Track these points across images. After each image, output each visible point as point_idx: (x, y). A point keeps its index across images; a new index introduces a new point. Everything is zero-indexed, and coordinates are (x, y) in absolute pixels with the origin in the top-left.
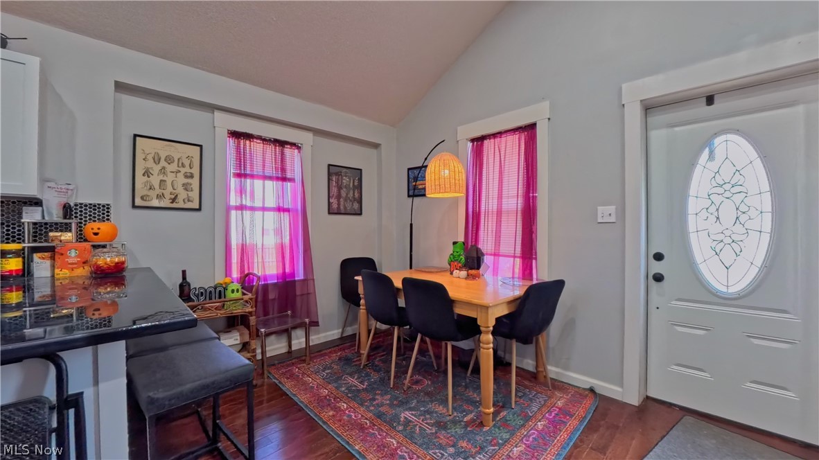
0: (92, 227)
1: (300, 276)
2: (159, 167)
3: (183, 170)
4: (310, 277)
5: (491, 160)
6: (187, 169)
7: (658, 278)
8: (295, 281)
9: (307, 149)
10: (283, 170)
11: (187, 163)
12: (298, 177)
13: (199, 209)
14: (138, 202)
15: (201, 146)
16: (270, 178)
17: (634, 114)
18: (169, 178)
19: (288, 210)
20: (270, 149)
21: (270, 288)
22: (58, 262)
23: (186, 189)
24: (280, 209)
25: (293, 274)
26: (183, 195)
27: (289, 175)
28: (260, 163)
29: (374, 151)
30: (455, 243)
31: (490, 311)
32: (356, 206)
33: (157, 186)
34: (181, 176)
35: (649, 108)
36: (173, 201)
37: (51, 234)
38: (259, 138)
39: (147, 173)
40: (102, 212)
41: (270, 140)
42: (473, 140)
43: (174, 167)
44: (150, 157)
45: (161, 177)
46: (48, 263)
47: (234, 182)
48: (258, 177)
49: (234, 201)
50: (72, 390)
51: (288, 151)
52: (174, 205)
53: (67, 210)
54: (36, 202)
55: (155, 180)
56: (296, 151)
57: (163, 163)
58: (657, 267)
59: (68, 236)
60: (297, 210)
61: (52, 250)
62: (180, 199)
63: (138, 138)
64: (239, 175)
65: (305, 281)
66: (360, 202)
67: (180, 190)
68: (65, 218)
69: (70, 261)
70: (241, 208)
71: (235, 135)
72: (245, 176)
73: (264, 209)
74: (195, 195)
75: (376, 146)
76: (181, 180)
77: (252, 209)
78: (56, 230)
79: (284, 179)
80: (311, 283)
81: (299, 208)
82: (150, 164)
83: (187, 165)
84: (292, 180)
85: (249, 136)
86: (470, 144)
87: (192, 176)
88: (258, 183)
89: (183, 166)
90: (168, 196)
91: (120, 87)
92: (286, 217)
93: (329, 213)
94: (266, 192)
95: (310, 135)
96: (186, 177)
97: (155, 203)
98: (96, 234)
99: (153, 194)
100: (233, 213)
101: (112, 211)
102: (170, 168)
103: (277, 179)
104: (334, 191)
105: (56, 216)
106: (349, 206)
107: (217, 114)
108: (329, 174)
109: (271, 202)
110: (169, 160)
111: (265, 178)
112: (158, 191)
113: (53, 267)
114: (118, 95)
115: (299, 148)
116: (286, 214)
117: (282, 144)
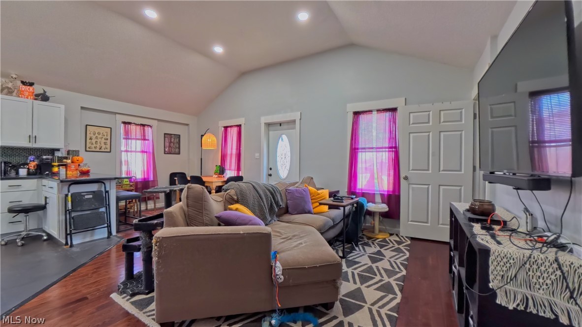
0: (76, 158)
1: (151, 178)
2: (95, 137)
3: (104, 137)
4: (156, 179)
5: (229, 137)
6: (105, 137)
7: (270, 175)
8: (149, 181)
9: (154, 127)
10: (144, 135)
11: (105, 134)
12: (150, 138)
13: (110, 152)
14: (88, 149)
15: (111, 128)
16: (138, 139)
17: (263, 126)
18: (99, 141)
19: (146, 152)
20: (138, 127)
21: (138, 183)
22: (68, 169)
23: (105, 144)
24: (143, 152)
25: (148, 178)
26: (104, 146)
27: (147, 138)
28: (134, 134)
29: (187, 127)
30: (216, 166)
31: (213, 183)
32: (177, 150)
33: (94, 143)
34: (103, 139)
35: (269, 125)
36: (100, 149)
37: (64, 160)
38: (135, 124)
39: (91, 139)
40: (77, 153)
41: (138, 125)
42: (224, 127)
43: (101, 136)
44: (92, 133)
45: (96, 140)
46: (64, 170)
47: (123, 141)
48: (134, 139)
49: (123, 148)
50: (107, 190)
51: (146, 128)
52: (101, 150)
53: (68, 152)
54: (58, 150)
55: (94, 141)
56: (150, 128)
57: (97, 135)
58: (270, 172)
59: (69, 161)
60: (150, 152)
61: (65, 165)
62: (103, 148)
63: (88, 126)
64: (126, 139)
65: (153, 181)
66: (179, 148)
67: (103, 145)
68: (68, 155)
69: (72, 169)
70: (127, 151)
71: (125, 123)
72: (129, 139)
73: (136, 152)
74: (108, 146)
75: (187, 125)
76: (103, 141)
77: (131, 151)
78: (65, 159)
79: (144, 139)
80: (156, 182)
81: (151, 151)
82: (92, 135)
83: (106, 135)
84: (148, 140)
85: (130, 123)
86: (223, 128)
87: (107, 139)
88: (134, 141)
89: (104, 136)
90: (98, 147)
91: (82, 108)
92: (145, 155)
93: (165, 153)
94: (137, 145)
95: (156, 121)
96: (105, 140)
97: (94, 150)
98: (78, 160)
99: (93, 146)
100: (123, 153)
101: (80, 152)
102: (99, 136)
103: (142, 139)
104: (167, 144)
105: (65, 155)
106: (173, 150)
107: (117, 115)
108: (165, 137)
109: (139, 149)
110: (99, 134)
111: (136, 139)
112: (95, 145)
113: (66, 171)
114: (82, 111)
115: (151, 127)
116: (145, 154)
117: (144, 125)
